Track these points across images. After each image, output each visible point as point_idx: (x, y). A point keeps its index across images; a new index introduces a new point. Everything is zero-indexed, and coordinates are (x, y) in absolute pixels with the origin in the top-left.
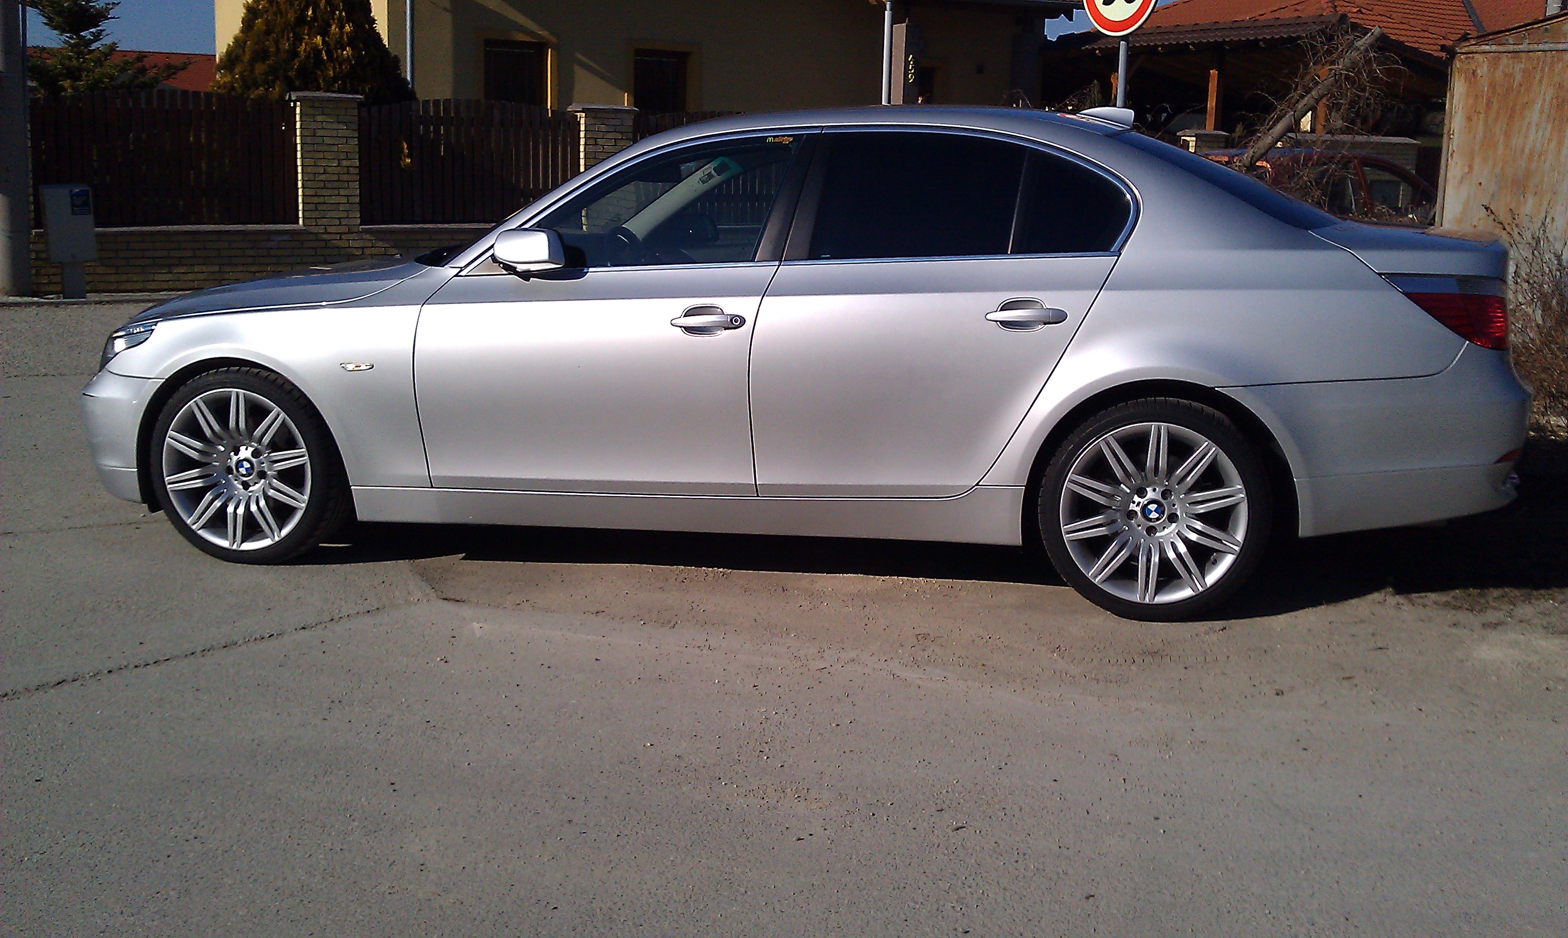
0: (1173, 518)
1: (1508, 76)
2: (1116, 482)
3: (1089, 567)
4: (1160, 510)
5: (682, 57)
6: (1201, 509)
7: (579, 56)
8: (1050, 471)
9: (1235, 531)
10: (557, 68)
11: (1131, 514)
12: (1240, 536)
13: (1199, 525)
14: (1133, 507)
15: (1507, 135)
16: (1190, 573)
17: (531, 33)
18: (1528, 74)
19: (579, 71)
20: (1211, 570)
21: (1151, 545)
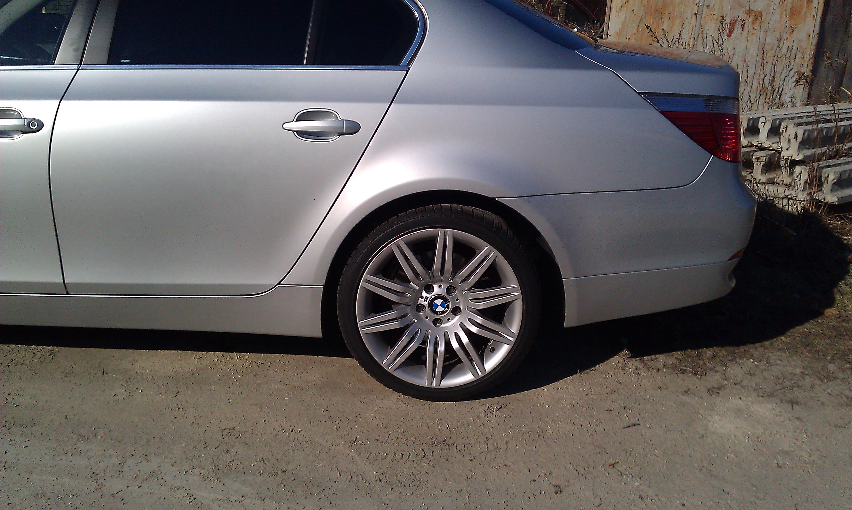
0: (456, 311)
2: (406, 281)
3: (383, 356)
4: (445, 304)
6: (482, 305)
9: (511, 324)
11: (419, 308)
13: (479, 319)
14: (421, 301)
16: (471, 360)
20: (490, 357)
21: (437, 336)
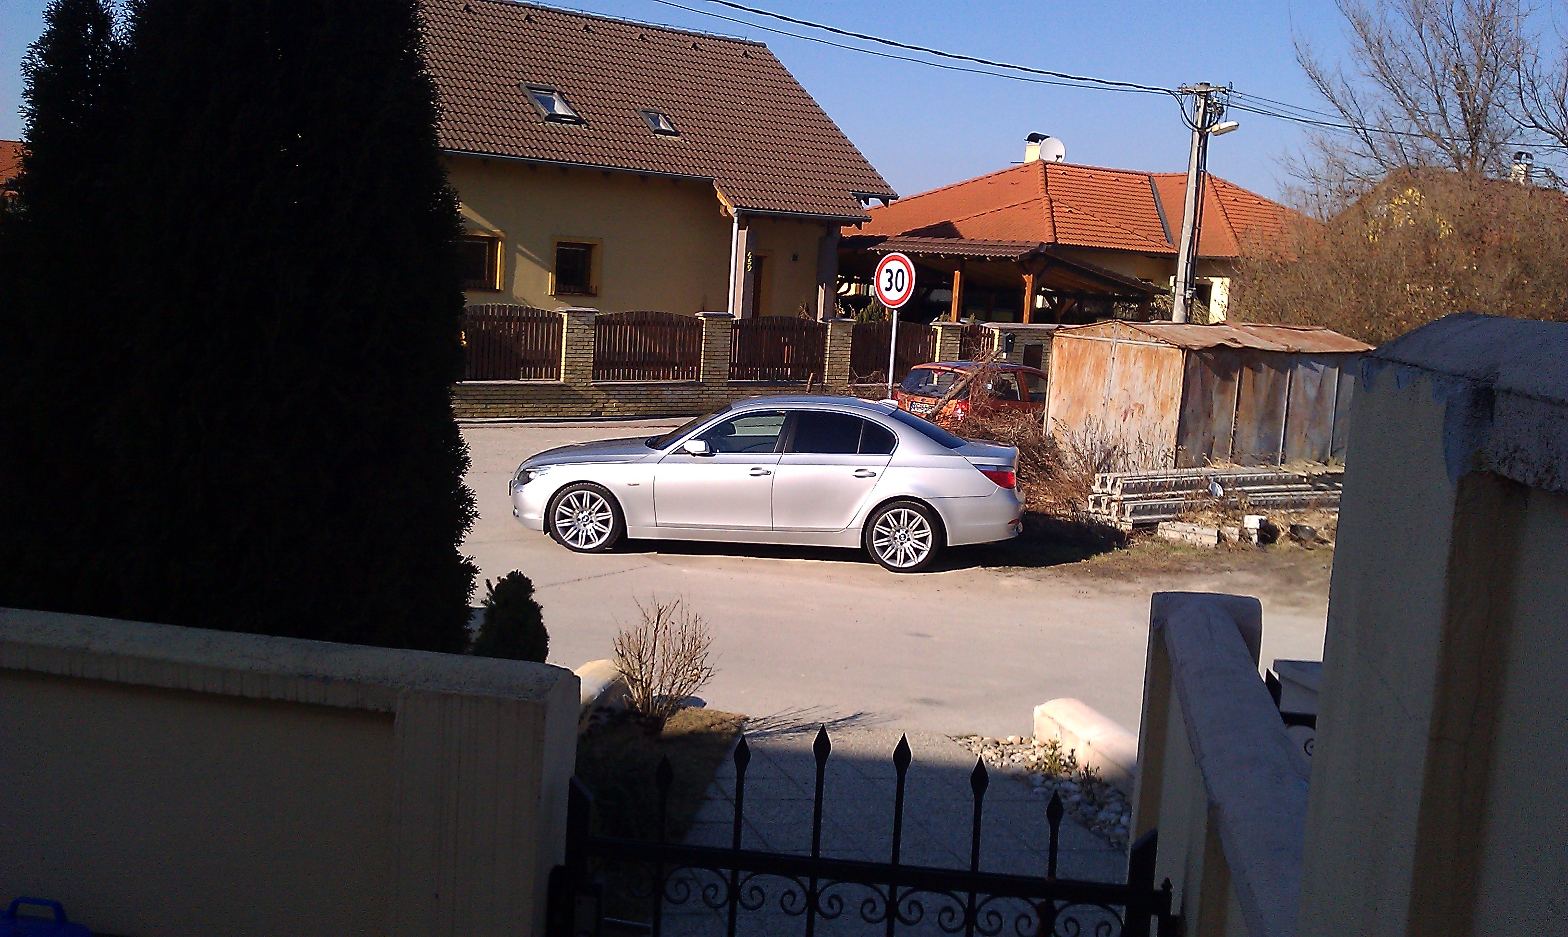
0: (909, 540)
1: (1076, 350)
2: (891, 528)
3: (882, 555)
4: (905, 537)
5: (589, 247)
6: (917, 537)
7: (520, 247)
8: (872, 522)
10: (505, 256)
11: (896, 539)
12: (929, 545)
13: (917, 542)
14: (896, 536)
15: (1075, 377)
16: (914, 557)
17: (488, 231)
18: (1084, 350)
19: (519, 257)
20: (921, 556)
21: (902, 548)
